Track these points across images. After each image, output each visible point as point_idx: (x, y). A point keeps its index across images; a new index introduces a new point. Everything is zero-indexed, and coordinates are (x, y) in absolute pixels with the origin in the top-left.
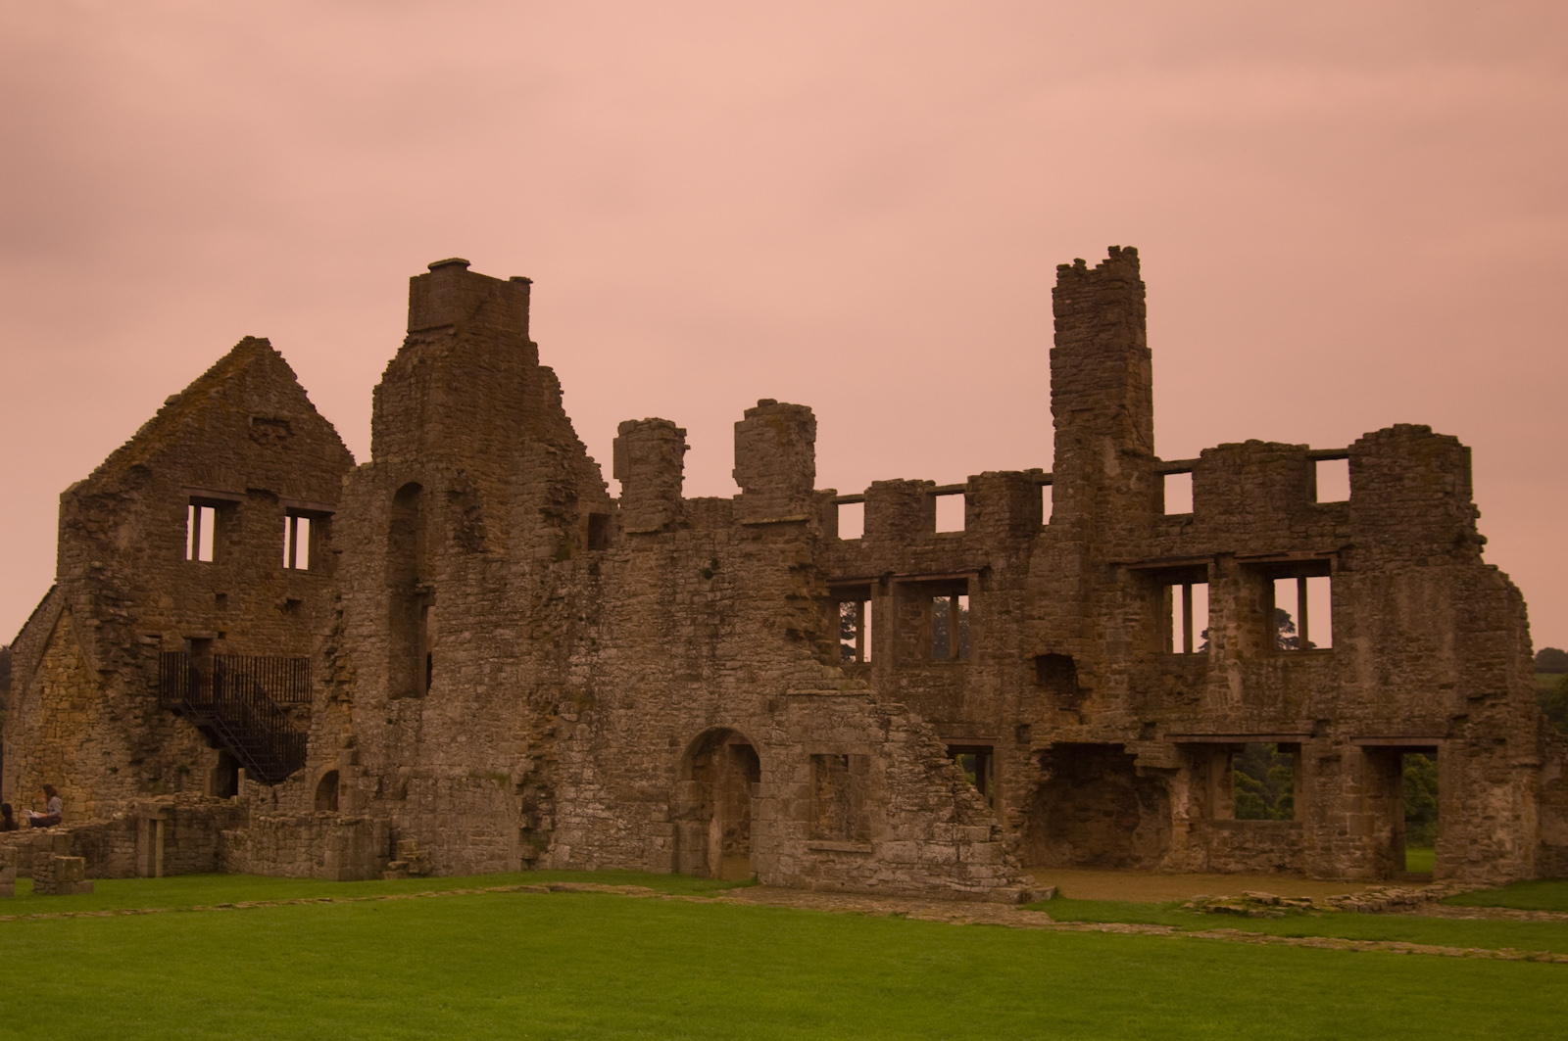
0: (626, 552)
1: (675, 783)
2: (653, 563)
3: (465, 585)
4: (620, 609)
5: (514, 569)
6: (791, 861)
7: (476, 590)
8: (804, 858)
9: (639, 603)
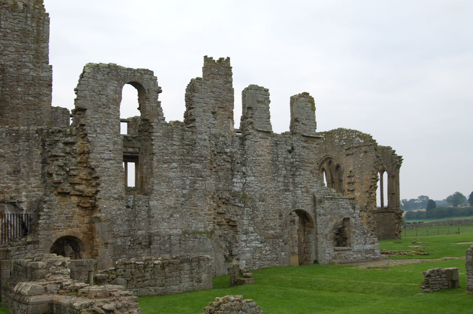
0: (257, 138)
1: (282, 231)
2: (268, 144)
3: (172, 140)
4: (255, 161)
5: (199, 136)
6: (328, 255)
7: (178, 143)
8: (332, 253)
9: (263, 159)
